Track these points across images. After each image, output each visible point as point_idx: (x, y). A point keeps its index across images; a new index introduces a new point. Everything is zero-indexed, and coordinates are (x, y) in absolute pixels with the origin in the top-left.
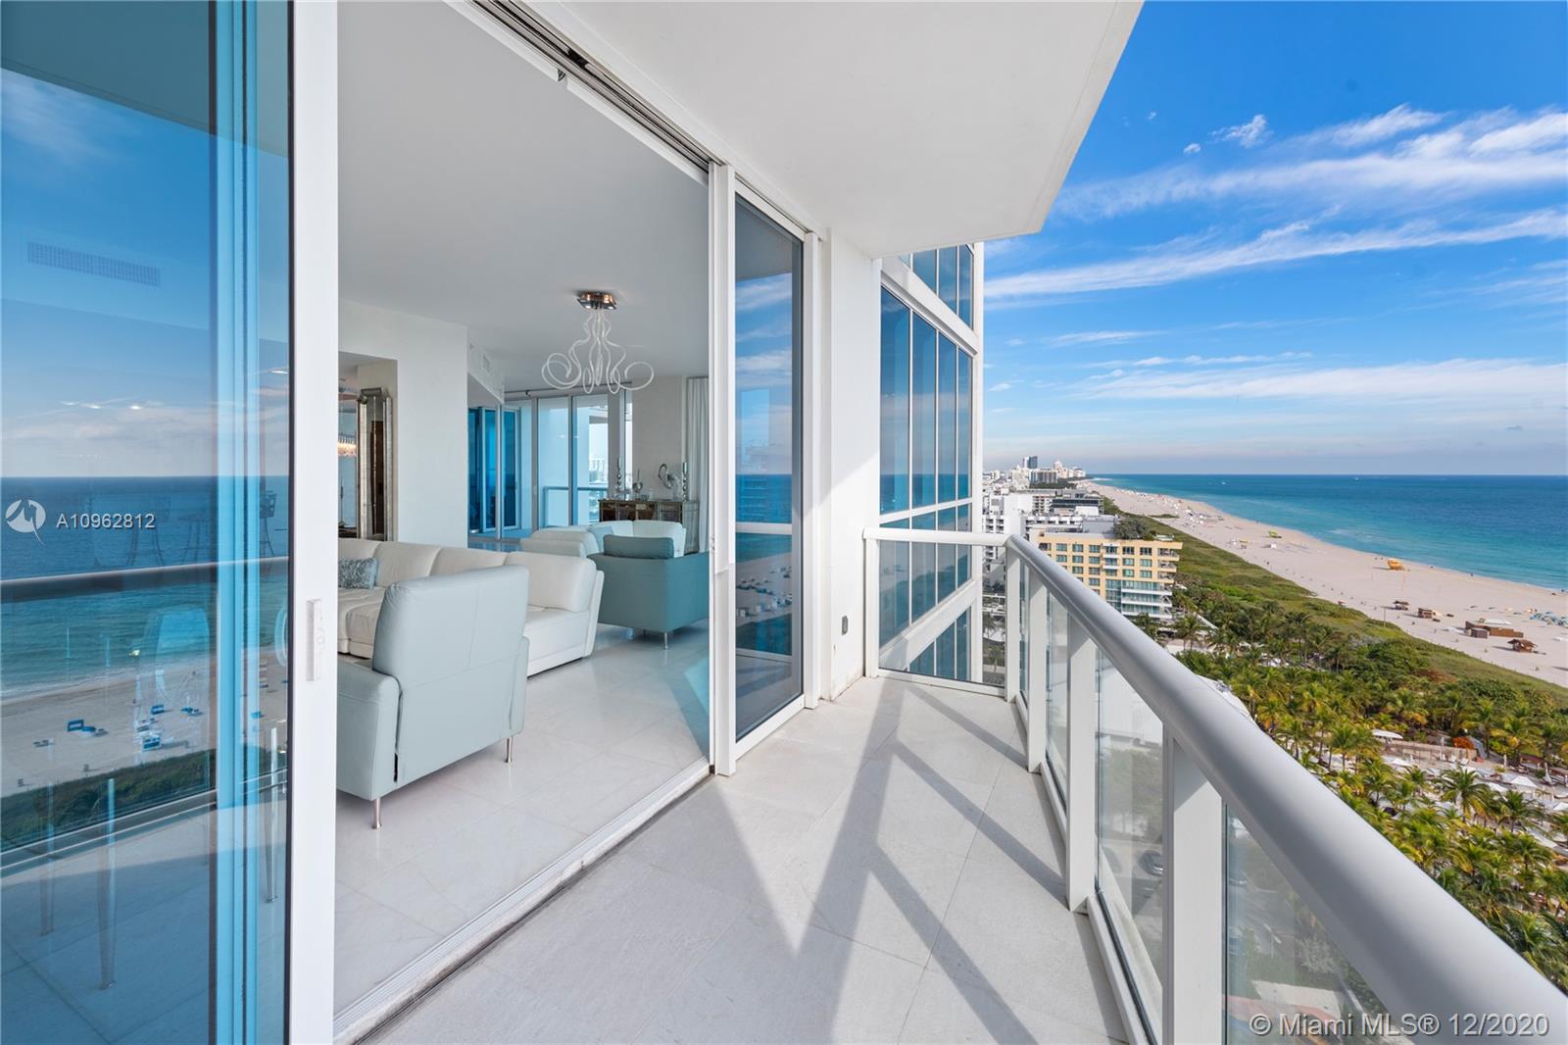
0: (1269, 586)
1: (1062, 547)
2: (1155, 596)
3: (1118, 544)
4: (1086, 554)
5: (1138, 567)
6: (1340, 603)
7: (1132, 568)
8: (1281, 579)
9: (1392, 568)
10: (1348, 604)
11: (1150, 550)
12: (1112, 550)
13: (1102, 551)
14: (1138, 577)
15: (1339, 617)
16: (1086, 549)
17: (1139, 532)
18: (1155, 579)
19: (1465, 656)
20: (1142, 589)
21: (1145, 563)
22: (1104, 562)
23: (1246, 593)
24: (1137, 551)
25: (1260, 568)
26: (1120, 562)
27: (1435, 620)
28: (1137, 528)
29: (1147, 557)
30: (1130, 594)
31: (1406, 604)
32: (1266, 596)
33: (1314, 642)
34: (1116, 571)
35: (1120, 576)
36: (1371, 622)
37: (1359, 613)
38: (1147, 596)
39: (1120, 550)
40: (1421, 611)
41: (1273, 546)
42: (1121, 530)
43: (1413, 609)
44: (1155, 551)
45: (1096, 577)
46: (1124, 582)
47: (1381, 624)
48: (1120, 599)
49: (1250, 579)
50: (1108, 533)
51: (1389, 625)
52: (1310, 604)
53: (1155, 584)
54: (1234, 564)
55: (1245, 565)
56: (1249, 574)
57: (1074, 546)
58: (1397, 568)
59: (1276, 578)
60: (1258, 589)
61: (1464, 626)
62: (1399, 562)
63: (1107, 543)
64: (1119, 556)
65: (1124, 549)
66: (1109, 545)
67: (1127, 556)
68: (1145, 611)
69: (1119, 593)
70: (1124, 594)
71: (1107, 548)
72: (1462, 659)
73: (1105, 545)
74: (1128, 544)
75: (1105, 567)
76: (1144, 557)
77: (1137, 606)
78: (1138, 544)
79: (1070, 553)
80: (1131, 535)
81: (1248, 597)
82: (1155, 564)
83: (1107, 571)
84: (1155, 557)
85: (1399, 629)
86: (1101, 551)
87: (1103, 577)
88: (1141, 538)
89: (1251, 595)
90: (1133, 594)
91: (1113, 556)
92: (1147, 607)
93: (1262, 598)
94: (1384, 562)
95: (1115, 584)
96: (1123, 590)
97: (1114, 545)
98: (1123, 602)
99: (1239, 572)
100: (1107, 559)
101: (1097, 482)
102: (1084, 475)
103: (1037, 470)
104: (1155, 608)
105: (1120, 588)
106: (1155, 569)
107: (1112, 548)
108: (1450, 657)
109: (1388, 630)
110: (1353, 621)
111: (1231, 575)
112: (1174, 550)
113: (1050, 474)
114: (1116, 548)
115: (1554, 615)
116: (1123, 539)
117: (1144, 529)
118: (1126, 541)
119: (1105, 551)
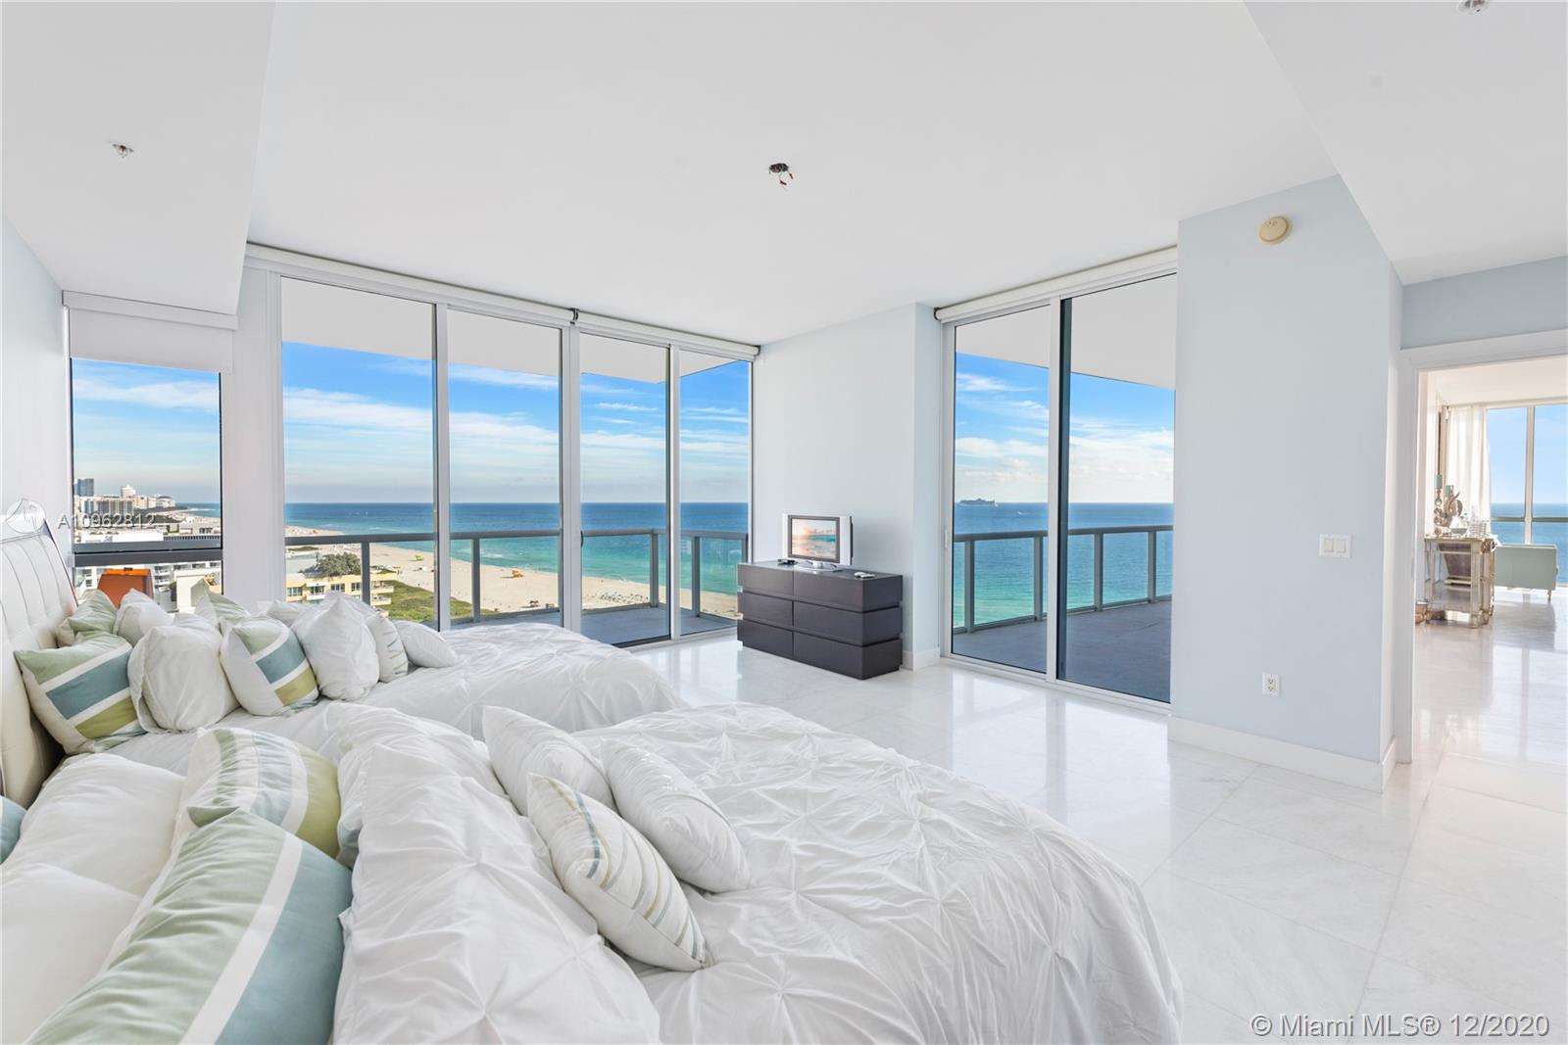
3: (326, 583)
9: (515, 576)
12: (317, 590)
17: (350, 566)
23: (424, 615)
24: (348, 588)
31: (537, 602)
39: (327, 589)
40: (547, 606)
41: (424, 569)
42: (330, 566)
43: (543, 605)
49: (422, 602)
50: (307, 571)
56: (417, 596)
58: (518, 576)
62: (519, 571)
63: (312, 583)
64: (327, 595)
65: (333, 587)
66: (314, 584)
67: (336, 594)
71: (312, 588)
73: (307, 585)
74: (337, 581)
80: (339, 569)
86: (304, 593)
88: (350, 573)
91: (320, 596)
94: (508, 571)
97: (320, 582)
99: (407, 597)
100: (311, 601)
101: (195, 513)
102: (173, 505)
103: (96, 498)
107: (317, 588)
111: (402, 600)
113: (122, 503)
114: (323, 587)
115: (610, 595)
116: (331, 576)
117: (354, 562)
118: (335, 578)
119: (308, 592)
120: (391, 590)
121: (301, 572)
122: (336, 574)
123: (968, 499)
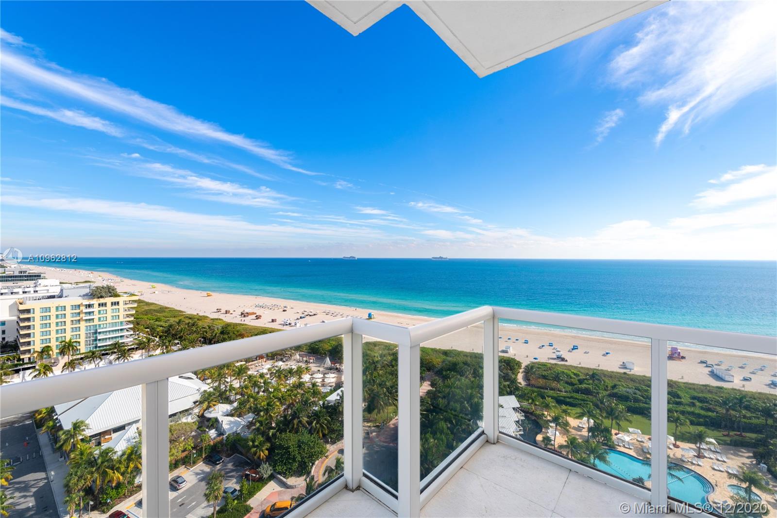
0: (165, 312)
1: (48, 309)
2: (121, 330)
3: (95, 302)
4: (69, 311)
5: (109, 315)
6: (197, 314)
7: (105, 315)
8: (169, 308)
9: (208, 296)
10: (201, 314)
11: (118, 303)
12: (89, 306)
13: (83, 309)
14: (110, 320)
15: (201, 320)
16: (68, 308)
17: (110, 293)
18: (121, 319)
19: (247, 325)
20: (113, 327)
21: (115, 310)
22: (84, 315)
23: (156, 318)
24: (109, 304)
25: (156, 304)
26: (96, 313)
27: (231, 314)
28: (109, 291)
29: (116, 307)
30: (103, 332)
31: (220, 309)
32: (166, 317)
33: (205, 334)
34: (93, 319)
35: (96, 322)
36: (212, 319)
37: (207, 317)
38: (115, 330)
39: (96, 306)
40: (226, 311)
41: (156, 292)
42: (98, 293)
43: (223, 311)
44: (121, 303)
45: (77, 326)
46: (100, 325)
47: (217, 319)
48: (97, 337)
49: (154, 310)
50: (84, 296)
51: (220, 319)
52: (187, 317)
53: (121, 323)
54: (141, 304)
55: (148, 304)
56: (152, 307)
57: (57, 308)
58: (210, 296)
59: (167, 308)
60: (161, 314)
61: (240, 314)
62: (211, 293)
63: (86, 302)
64: (96, 309)
65: (99, 305)
67: (101, 308)
68: (114, 340)
69: (96, 333)
70: (100, 333)
71: (86, 305)
72: (246, 327)
73: (84, 304)
74: (102, 301)
75: (84, 318)
76: (114, 307)
77: (109, 338)
78: (109, 300)
79: (53, 312)
80: (104, 294)
81: (158, 319)
82: (121, 310)
83: (86, 320)
84: (121, 306)
85: (222, 320)
86: (81, 308)
87: (83, 325)
88: (111, 296)
89: (159, 318)
90: (106, 332)
91: (91, 310)
92: (116, 337)
93: (165, 319)
94: (205, 293)
95: (92, 327)
96: (99, 331)
97: (92, 302)
98: (99, 338)
99: (146, 308)
100: (86, 313)
104: (121, 336)
105: (97, 330)
106: (122, 313)
108: (243, 326)
109: (219, 321)
110: (206, 321)
111: (143, 310)
112: (133, 301)
114: (93, 304)
115: (260, 305)
116: (98, 298)
117: (113, 290)
118: (100, 299)
119: (84, 307)
120: (135, 305)
121: (80, 296)
122: (102, 297)
123: (435, 257)
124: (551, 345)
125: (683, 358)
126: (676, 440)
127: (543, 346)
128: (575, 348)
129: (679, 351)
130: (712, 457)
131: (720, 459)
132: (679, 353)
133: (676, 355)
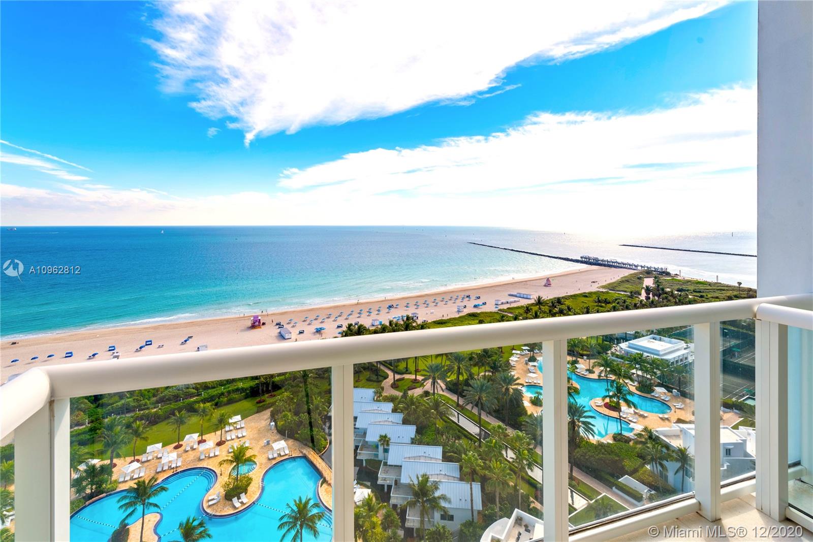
124: (112, 349)
125: (264, 324)
126: (202, 435)
127: (94, 355)
128: (149, 343)
129: (260, 318)
130: (234, 437)
131: (240, 435)
132: (260, 320)
133: (257, 323)
